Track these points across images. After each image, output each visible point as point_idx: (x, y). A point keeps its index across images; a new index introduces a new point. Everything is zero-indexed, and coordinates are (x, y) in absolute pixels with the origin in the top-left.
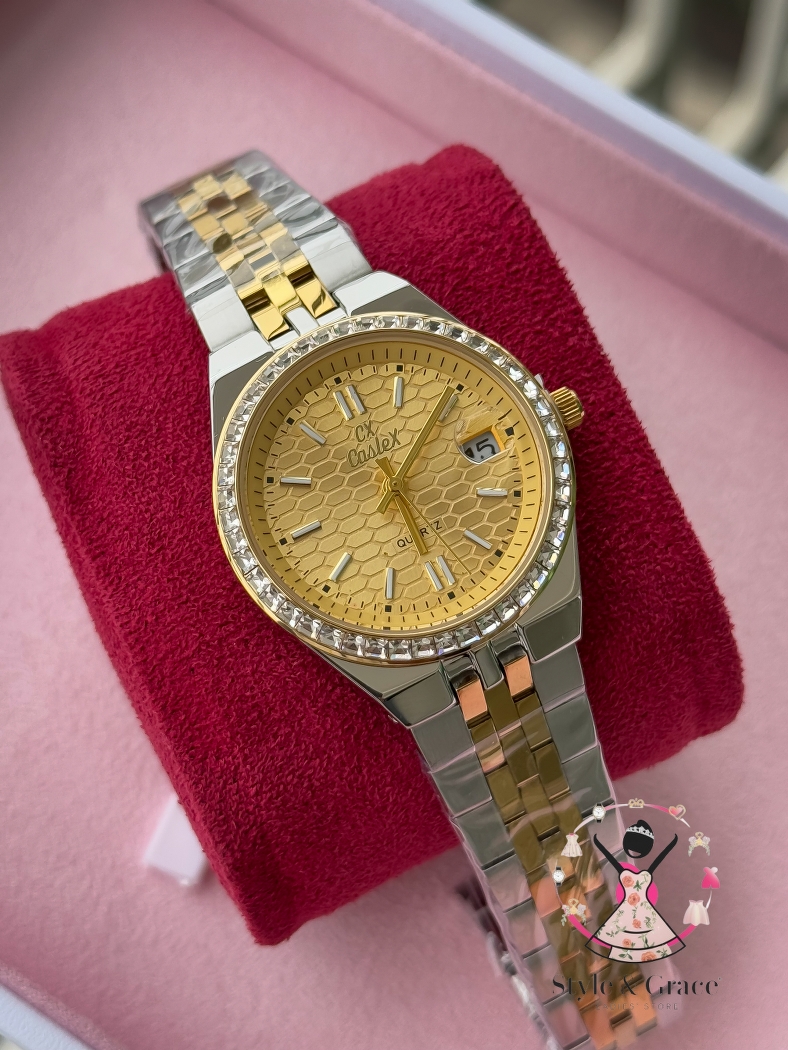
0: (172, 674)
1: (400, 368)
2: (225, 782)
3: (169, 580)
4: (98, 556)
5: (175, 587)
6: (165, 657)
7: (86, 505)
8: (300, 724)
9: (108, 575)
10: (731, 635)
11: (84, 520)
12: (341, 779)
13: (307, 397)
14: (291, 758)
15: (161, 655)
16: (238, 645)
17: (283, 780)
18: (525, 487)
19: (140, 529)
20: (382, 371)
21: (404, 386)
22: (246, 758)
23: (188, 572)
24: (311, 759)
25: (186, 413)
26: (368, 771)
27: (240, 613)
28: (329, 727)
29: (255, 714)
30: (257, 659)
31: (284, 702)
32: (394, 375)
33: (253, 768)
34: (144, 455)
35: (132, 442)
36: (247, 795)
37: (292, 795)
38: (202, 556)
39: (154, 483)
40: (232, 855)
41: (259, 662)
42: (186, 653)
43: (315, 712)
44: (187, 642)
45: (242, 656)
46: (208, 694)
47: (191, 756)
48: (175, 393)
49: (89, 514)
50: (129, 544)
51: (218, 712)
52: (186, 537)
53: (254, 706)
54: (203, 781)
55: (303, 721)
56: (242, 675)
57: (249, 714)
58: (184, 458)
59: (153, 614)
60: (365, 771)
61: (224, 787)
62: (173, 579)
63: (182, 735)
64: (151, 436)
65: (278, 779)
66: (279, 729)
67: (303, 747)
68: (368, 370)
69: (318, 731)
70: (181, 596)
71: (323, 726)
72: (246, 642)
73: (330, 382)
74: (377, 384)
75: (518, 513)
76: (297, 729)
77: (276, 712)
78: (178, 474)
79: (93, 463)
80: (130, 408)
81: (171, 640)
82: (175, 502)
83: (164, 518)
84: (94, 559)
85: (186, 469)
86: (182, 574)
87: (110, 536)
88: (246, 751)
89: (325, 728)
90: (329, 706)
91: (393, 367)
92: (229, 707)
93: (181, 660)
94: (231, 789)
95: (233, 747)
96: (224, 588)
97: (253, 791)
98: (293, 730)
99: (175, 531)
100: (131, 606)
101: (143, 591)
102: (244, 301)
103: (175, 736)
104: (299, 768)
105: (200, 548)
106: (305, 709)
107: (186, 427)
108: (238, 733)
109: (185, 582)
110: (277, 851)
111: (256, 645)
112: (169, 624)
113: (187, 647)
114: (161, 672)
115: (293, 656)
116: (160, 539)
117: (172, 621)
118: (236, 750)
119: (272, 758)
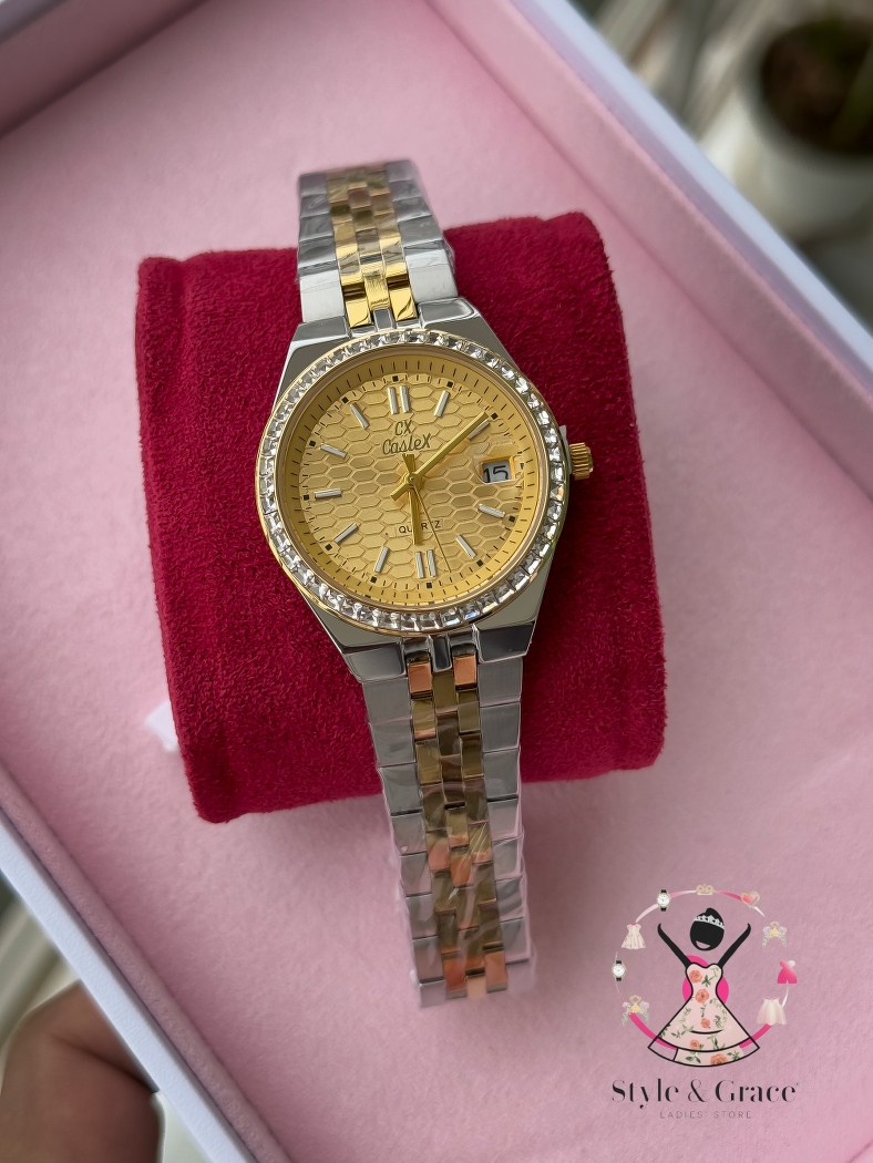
0: (187, 577)
1: (450, 384)
2: (203, 679)
3: (208, 500)
4: (160, 462)
5: (212, 507)
6: (186, 562)
7: (164, 418)
8: (277, 652)
9: (163, 480)
10: (662, 693)
11: (158, 429)
12: (298, 707)
13: (365, 385)
14: (262, 676)
15: (183, 559)
16: (247, 570)
17: (250, 692)
18: (521, 515)
19: (199, 451)
20: (435, 382)
21: (448, 400)
22: (225, 664)
23: (226, 498)
24: (278, 682)
25: (268, 368)
26: (323, 707)
28: (300, 661)
29: (243, 631)
30: (259, 586)
31: (270, 629)
32: (443, 388)
33: (228, 674)
34: (222, 391)
35: (217, 378)
36: (217, 694)
37: (254, 706)
38: (241, 489)
39: (223, 417)
40: (191, 739)
41: (260, 590)
42: (204, 564)
43: (293, 645)
44: (207, 555)
45: (248, 580)
46: (210, 603)
47: (181, 648)
48: (265, 349)
49: (164, 425)
50: (187, 460)
51: (213, 620)
52: (234, 469)
53: (243, 625)
54: (185, 672)
55: (281, 650)
56: (242, 596)
57: (238, 630)
58: (253, 404)
59: (187, 523)
60: (319, 706)
61: (201, 682)
62: (213, 500)
63: (180, 629)
64: (233, 377)
65: (246, 690)
66: (259, 649)
67: (274, 671)
68: (424, 378)
69: (291, 661)
70: (214, 516)
71: (296, 658)
72: (255, 570)
73: (389, 378)
74: (426, 391)
75: (507, 535)
76: (274, 654)
77: (261, 635)
79: (180, 385)
80: (225, 349)
81: (195, 549)
82: (234, 438)
83: (221, 448)
84: (156, 463)
85: (253, 413)
86: (221, 498)
87: (174, 449)
88: (227, 659)
89: (296, 661)
90: (305, 644)
91: (445, 382)
92: (223, 619)
93: (198, 568)
94: (205, 686)
95: (218, 652)
96: (251, 521)
97: (223, 693)
98: (270, 654)
99: (227, 461)
100: (172, 511)
101: (185, 502)
102: (343, 288)
103: (174, 629)
104: (267, 686)
105: (242, 482)
106: (285, 640)
107: (264, 379)
108: (224, 642)
109: (221, 506)
110: (230, 747)
111: (263, 575)
112: (198, 536)
113: (205, 559)
114: (179, 573)
115: (289, 594)
116: (212, 464)
117: (200, 534)
118: (219, 655)
119: (246, 671)
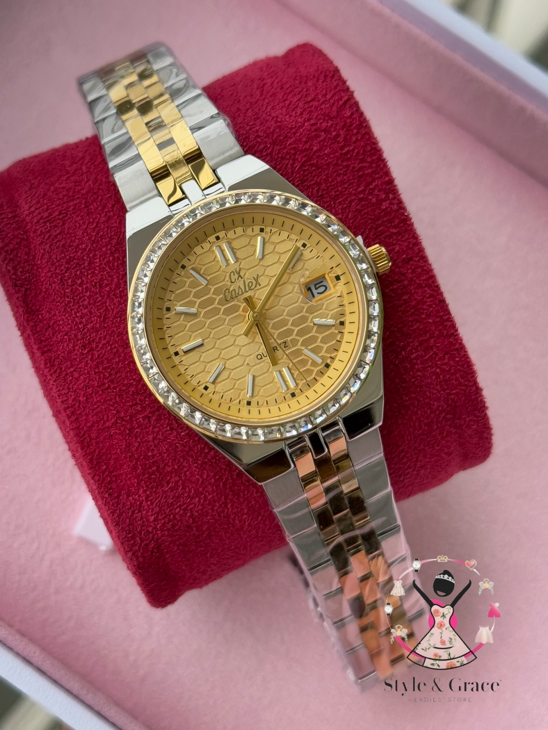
0: (97, 437)
1: (262, 230)
2: (133, 512)
3: (95, 373)
4: (46, 352)
5: (100, 378)
6: (93, 426)
7: (38, 316)
8: (185, 475)
9: (53, 366)
10: (486, 414)
11: (36, 326)
12: (213, 511)
13: (195, 250)
14: (179, 497)
15: (89, 424)
16: (144, 420)
17: (173, 512)
18: (348, 319)
19: (76, 336)
20: (249, 231)
21: (264, 243)
22: (147, 497)
23: (109, 367)
24: (193, 498)
25: (109, 252)
26: (232, 506)
27: (145, 398)
28: (205, 477)
29: (154, 468)
30: (156, 430)
31: (174, 460)
32: (257, 235)
33: (152, 504)
34: (79, 282)
35: (71, 272)
36: (148, 521)
37: (178, 521)
38: (119, 356)
39: (86, 303)
40: (137, 560)
41: (158, 432)
42: (107, 424)
43: (196, 467)
44: (108, 417)
45: (146, 428)
46: (122, 453)
47: (110, 494)
48: (101, 237)
49: (40, 321)
50: (68, 345)
51: (129, 466)
52: (108, 342)
53: (154, 462)
54: (118, 511)
55: (188, 473)
56: (146, 441)
57: (150, 468)
58: (107, 285)
59: (84, 395)
60: (229, 506)
61: (132, 515)
62: (98, 372)
63: (104, 480)
64: (84, 268)
65: (170, 511)
66: (171, 478)
67: (187, 490)
68: (239, 230)
69: (198, 480)
70: (104, 384)
71: (201, 476)
72: (149, 418)
73: (213, 238)
74: (244, 241)
75: (342, 337)
76: (183, 478)
77: (169, 466)
78: (103, 296)
79: (42, 285)
80: (70, 246)
81: (96, 414)
82: (100, 317)
83: (93, 328)
84: (43, 354)
85: (109, 293)
86: (105, 369)
87: (55, 339)
88: (148, 493)
89: (202, 478)
90: (206, 463)
91: (257, 229)
92: (136, 463)
93: (104, 429)
94: (136, 517)
95: (139, 489)
96: (134, 380)
97: (152, 518)
98: (181, 479)
99: (100, 338)
100: (69, 389)
101: (77, 379)
102: (151, 174)
103: (99, 480)
104: (184, 504)
105: (118, 351)
106: (189, 465)
107: (109, 262)
108: (142, 480)
109: (107, 375)
110: (168, 556)
111: (156, 420)
112: (95, 404)
113: (108, 420)
114: (89, 436)
115: (181, 428)
116: (89, 343)
117: (98, 402)
118: (141, 491)
119: (166, 497)
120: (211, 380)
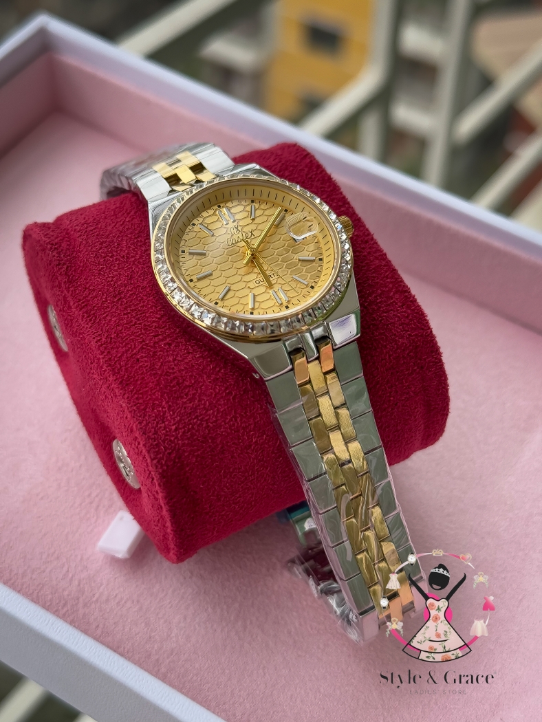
0: (126, 364)
1: (253, 201)
2: (157, 423)
3: (124, 314)
5: (128, 317)
6: (122, 355)
7: (77, 283)
8: (201, 389)
12: (225, 424)
13: (202, 214)
14: (196, 408)
15: (119, 355)
16: (165, 346)
18: (324, 257)
19: (108, 290)
20: (243, 203)
21: (255, 210)
22: (170, 407)
23: (135, 310)
24: (207, 410)
26: (241, 420)
27: (165, 330)
28: (217, 391)
30: (175, 353)
31: (192, 376)
32: (250, 204)
33: (174, 414)
34: (110, 255)
35: (103, 250)
36: (170, 430)
37: (196, 431)
38: (144, 302)
39: (116, 268)
40: (161, 468)
41: (177, 355)
42: (135, 351)
43: (210, 382)
44: (135, 345)
45: (167, 351)
47: (137, 408)
50: (101, 299)
51: (153, 382)
53: (174, 378)
54: (144, 422)
55: (203, 387)
56: (167, 362)
57: (171, 382)
58: (132, 257)
59: (115, 333)
60: (238, 420)
61: (157, 426)
62: (127, 314)
63: (132, 397)
64: (114, 247)
65: (189, 421)
66: (189, 391)
67: (203, 402)
68: (236, 202)
69: (212, 393)
70: (132, 321)
71: (214, 390)
72: (170, 345)
73: (215, 207)
74: (240, 208)
75: (322, 268)
76: (199, 391)
77: (187, 381)
78: (130, 264)
79: (80, 262)
80: (102, 235)
81: (125, 345)
82: (128, 276)
83: (122, 284)
86: (133, 310)
87: (90, 296)
88: (170, 403)
89: (215, 391)
90: (218, 379)
91: (249, 201)
92: (160, 378)
93: (132, 356)
94: (161, 427)
95: (162, 401)
97: (174, 427)
98: (197, 392)
99: (128, 290)
100: (102, 330)
101: (110, 321)
102: (166, 179)
103: (128, 398)
104: (201, 415)
106: (204, 381)
108: (165, 393)
109: (134, 315)
110: (187, 469)
111: (175, 346)
113: (135, 348)
114: (120, 364)
116: (119, 294)
117: (127, 335)
118: (164, 403)
119: (185, 408)
120: (221, 297)
